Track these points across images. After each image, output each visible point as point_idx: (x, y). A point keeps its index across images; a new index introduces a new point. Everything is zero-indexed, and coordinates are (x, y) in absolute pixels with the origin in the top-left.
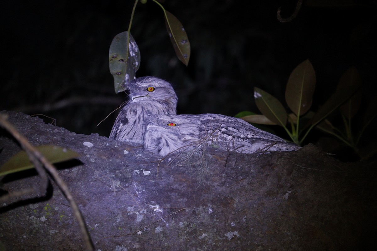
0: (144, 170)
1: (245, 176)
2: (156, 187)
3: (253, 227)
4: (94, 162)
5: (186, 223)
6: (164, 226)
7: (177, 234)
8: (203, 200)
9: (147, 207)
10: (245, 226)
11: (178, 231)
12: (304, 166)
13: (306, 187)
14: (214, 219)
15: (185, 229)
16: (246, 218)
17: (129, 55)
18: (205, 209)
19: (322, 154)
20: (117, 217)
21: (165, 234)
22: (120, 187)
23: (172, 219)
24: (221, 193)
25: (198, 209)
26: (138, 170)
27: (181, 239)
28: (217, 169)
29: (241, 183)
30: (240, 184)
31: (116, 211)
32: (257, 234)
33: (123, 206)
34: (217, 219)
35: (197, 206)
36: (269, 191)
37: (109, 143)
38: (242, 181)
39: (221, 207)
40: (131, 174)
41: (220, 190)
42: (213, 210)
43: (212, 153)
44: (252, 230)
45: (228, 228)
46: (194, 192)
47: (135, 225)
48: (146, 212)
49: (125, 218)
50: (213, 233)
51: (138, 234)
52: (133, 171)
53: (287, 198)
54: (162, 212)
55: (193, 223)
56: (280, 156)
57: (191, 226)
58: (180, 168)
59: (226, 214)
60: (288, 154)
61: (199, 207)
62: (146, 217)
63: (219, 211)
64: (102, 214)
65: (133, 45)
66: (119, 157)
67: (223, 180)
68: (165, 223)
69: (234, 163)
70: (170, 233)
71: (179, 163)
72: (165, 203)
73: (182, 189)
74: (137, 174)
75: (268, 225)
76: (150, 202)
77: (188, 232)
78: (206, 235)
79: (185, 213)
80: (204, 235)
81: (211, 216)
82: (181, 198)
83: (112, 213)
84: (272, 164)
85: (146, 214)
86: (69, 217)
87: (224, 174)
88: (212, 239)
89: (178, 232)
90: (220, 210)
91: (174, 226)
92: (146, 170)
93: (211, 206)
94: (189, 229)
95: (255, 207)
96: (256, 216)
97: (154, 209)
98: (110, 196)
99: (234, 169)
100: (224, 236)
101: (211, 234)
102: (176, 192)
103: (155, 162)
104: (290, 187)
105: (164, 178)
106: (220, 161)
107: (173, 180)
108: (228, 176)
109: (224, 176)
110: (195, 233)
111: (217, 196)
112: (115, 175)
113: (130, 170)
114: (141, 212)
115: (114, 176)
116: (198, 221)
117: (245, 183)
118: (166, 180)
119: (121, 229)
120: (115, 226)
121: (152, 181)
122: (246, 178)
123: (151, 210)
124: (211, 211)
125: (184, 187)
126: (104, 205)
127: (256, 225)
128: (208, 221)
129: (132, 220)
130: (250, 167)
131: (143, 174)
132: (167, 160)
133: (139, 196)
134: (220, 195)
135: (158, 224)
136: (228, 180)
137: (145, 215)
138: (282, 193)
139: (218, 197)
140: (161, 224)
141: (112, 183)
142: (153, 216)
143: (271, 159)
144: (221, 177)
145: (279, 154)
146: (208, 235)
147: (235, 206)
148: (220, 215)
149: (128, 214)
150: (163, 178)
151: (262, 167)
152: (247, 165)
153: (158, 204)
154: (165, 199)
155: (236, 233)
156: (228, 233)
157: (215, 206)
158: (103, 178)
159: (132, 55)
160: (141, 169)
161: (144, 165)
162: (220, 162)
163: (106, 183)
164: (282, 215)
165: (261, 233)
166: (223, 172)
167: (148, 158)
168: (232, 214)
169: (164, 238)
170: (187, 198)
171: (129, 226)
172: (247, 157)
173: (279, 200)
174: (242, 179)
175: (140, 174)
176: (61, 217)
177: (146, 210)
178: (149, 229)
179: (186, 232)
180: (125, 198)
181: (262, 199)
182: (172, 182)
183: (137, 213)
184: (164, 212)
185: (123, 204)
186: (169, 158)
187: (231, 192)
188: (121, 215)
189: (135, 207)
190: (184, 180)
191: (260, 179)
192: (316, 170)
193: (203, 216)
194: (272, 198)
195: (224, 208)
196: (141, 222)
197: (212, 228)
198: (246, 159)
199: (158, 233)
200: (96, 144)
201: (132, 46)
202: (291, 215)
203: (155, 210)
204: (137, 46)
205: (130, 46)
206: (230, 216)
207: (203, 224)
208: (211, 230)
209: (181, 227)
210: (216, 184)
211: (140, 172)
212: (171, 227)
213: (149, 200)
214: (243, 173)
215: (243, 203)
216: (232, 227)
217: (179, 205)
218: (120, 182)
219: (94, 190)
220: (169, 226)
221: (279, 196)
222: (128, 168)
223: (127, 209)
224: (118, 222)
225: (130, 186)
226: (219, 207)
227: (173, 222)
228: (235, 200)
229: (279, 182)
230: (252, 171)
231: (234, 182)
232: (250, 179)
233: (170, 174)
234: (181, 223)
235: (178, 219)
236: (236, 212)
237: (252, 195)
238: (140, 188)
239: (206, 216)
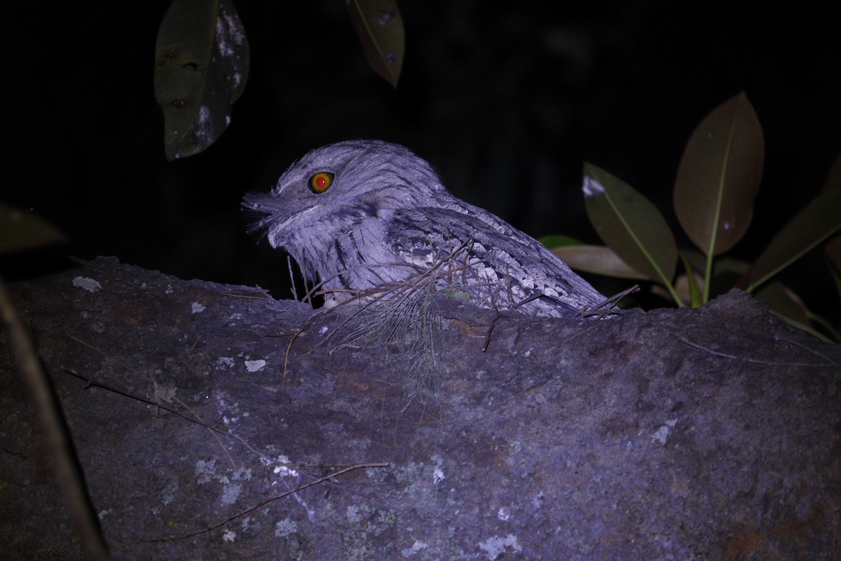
0: (248, 357)
1: (542, 378)
2: (281, 406)
3: (561, 523)
4: (103, 333)
5: (367, 508)
6: (300, 517)
7: (340, 541)
8: (419, 444)
9: (253, 463)
10: (540, 519)
11: (343, 532)
12: (716, 350)
13: (719, 408)
14: (448, 500)
15: (362, 525)
16: (542, 498)
17: (216, 50)
18: (422, 470)
19: (771, 321)
20: (164, 491)
21: (304, 542)
22: (175, 403)
23: (327, 497)
24: (472, 426)
25: (403, 469)
26: (230, 357)
27: (351, 555)
28: (461, 357)
29: (529, 397)
30: (526, 400)
31: (163, 473)
32: (575, 543)
33: (182, 459)
34: (456, 499)
35: (401, 461)
36: (612, 420)
37: (147, 283)
38: (532, 391)
39: (470, 464)
40: (209, 367)
41: (467, 418)
42: (445, 474)
43: (448, 312)
44: (560, 533)
45: (487, 526)
46: (393, 421)
47: (217, 513)
48: (250, 476)
49: (187, 494)
50: (444, 539)
51: (226, 540)
52: (216, 359)
53: (663, 440)
54: (296, 477)
55: (388, 511)
56: (645, 322)
57: (381, 519)
58: (354, 355)
59: (483, 484)
60: (670, 316)
61: (406, 465)
62: (250, 491)
63: (463, 477)
64: (121, 480)
65: (231, 24)
66: (177, 321)
67: (479, 388)
68: (304, 507)
69: (510, 342)
70: (320, 538)
71: (351, 339)
72: (306, 452)
73: (356, 412)
74: (228, 367)
75: (605, 517)
76: (264, 448)
77: (371, 536)
78: (425, 546)
79: (365, 480)
80: (418, 545)
81: (440, 490)
82: (354, 437)
83: (149, 477)
84: (621, 345)
85: (249, 482)
86: (24, 490)
87: (481, 372)
88: (442, 556)
89: (342, 535)
90: (467, 474)
91: (331, 517)
92: (255, 357)
93: (440, 462)
94: (375, 527)
95: (570, 467)
96: (571, 492)
97: (274, 468)
98: (147, 427)
99: (511, 357)
100: (477, 549)
101: (439, 542)
102: (340, 422)
103: (281, 336)
104: (673, 410)
105: (306, 381)
106: (469, 335)
107: (332, 388)
108: (492, 376)
109: (481, 377)
110: (393, 538)
111: (458, 434)
112: (164, 370)
113: (209, 358)
114: (236, 476)
115: (159, 371)
116: (403, 505)
117: (541, 398)
118: (311, 386)
119: (176, 525)
120: (158, 515)
121: (271, 389)
122: (545, 383)
123: (264, 471)
124: (441, 475)
125: (363, 407)
126: (127, 455)
127: (572, 517)
128: (430, 505)
129: (207, 499)
130: (556, 353)
131: (246, 367)
132: (316, 332)
133: (230, 431)
134: (466, 432)
135: (285, 511)
136: (494, 389)
137: (246, 484)
138: (649, 425)
139: (463, 437)
140: (293, 510)
141: (153, 391)
142: (270, 489)
143: (621, 330)
144: (472, 379)
145: (644, 317)
146: (431, 546)
147: (510, 461)
148: (465, 488)
149: (196, 481)
150: (302, 380)
151: (592, 354)
152: (548, 348)
153: (285, 454)
154: (306, 441)
155: (512, 540)
156: (488, 541)
157: (452, 463)
158: (128, 377)
159: (226, 52)
160: (240, 355)
161: (247, 345)
162: (470, 338)
163: (135, 390)
164: (648, 491)
165: (586, 542)
166: (478, 367)
167: (262, 326)
168: (502, 487)
169: (301, 554)
170: (373, 438)
171: (199, 515)
172: (548, 326)
173: (640, 447)
174: (533, 387)
175: (235, 369)
177: (250, 470)
178: (258, 525)
179: (367, 536)
180: (191, 436)
181: (591, 443)
182: (330, 393)
183: (225, 480)
184: (303, 477)
185: (184, 454)
186: (323, 325)
187: (501, 424)
188: (176, 484)
189: (218, 463)
190: (364, 387)
191: (587, 387)
192: (751, 360)
193: (417, 490)
194: (618, 441)
195: (480, 469)
196: (233, 505)
197: (443, 524)
198: (547, 331)
199: (282, 537)
200: (109, 283)
201: (226, 26)
202: (673, 490)
203: (277, 470)
204: (242, 28)
205: (219, 25)
206: (496, 491)
207: (416, 513)
208: (439, 529)
209: (351, 520)
210: (456, 399)
211: (236, 363)
212: (323, 521)
213: (259, 442)
214: (537, 368)
215: (534, 454)
216: (501, 524)
217: (346, 457)
218: (176, 389)
219: (100, 410)
220: (316, 516)
221: (639, 434)
222: (202, 352)
223: (195, 467)
224: (168, 505)
225: (205, 402)
226: (464, 463)
227: (329, 506)
228: (512, 445)
229: (643, 395)
230: (565, 364)
231: (510, 394)
232: (558, 384)
233: (323, 370)
234: (353, 509)
235: (342, 498)
236: (515, 481)
237: (561, 432)
238: (234, 409)
239: (424, 490)
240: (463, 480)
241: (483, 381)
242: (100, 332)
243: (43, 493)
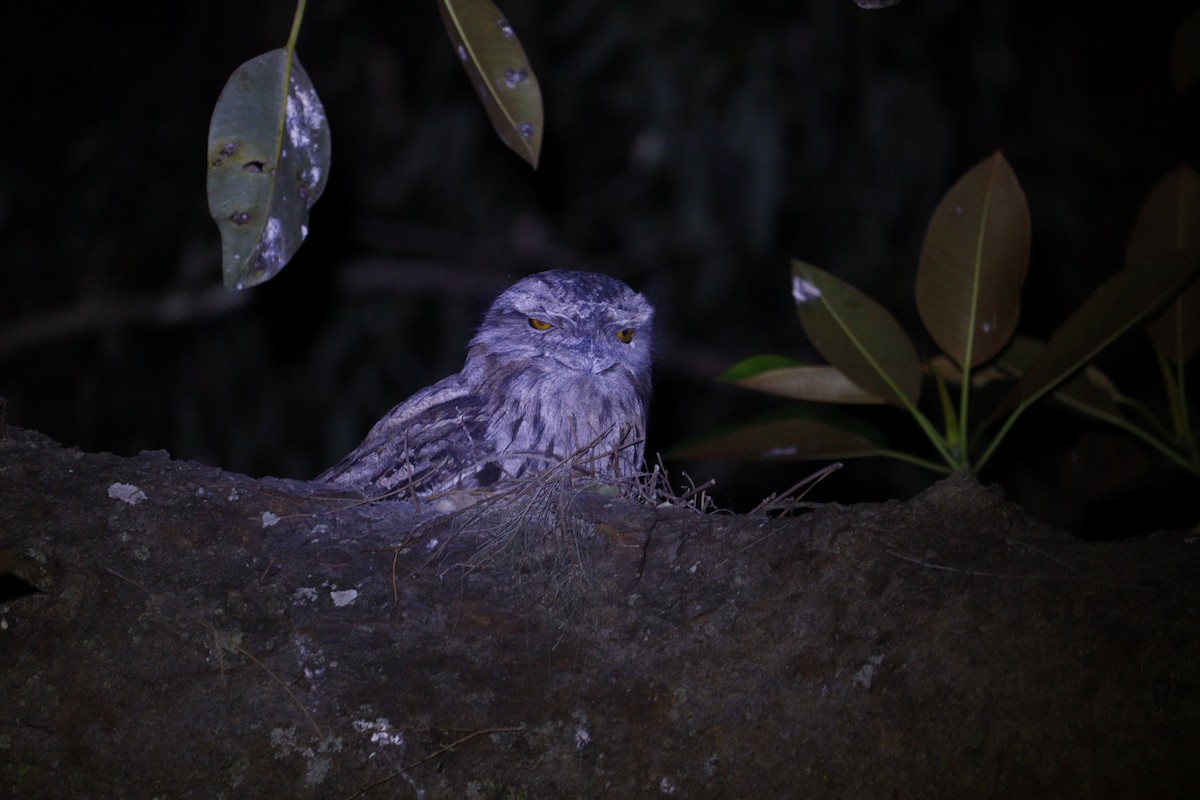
0: (334, 587)
1: (712, 603)
2: (378, 651)
4: (148, 560)
5: (492, 784)
8: (556, 696)
9: (345, 729)
10: (713, 790)
12: (932, 561)
14: (596, 769)
16: (716, 762)
18: (561, 730)
19: (1004, 513)
20: (231, 770)
22: (240, 653)
23: (440, 770)
24: (624, 669)
25: (536, 730)
26: (311, 587)
28: (608, 576)
30: (692, 632)
33: (253, 727)
34: (606, 767)
35: (534, 719)
36: (802, 657)
37: (205, 487)
38: (700, 620)
39: (623, 720)
40: (286, 605)
41: (618, 659)
42: (590, 735)
43: (591, 515)
46: (522, 665)
47: (300, 795)
48: (340, 747)
49: (261, 772)
52: (293, 591)
53: (867, 683)
54: (399, 746)
55: (518, 786)
56: (842, 523)
58: (472, 578)
59: (640, 746)
60: (873, 514)
61: (541, 725)
62: (341, 767)
63: (614, 738)
64: (176, 757)
66: (244, 539)
67: (632, 617)
68: (411, 785)
69: (671, 554)
72: (412, 712)
73: (475, 656)
74: (309, 601)
75: (797, 785)
76: (358, 709)
79: (488, 746)
81: (584, 757)
82: (473, 690)
83: (212, 751)
84: (812, 555)
85: (340, 755)
86: (53, 774)
87: (635, 596)
90: (618, 734)
91: (446, 796)
92: (344, 586)
93: (584, 720)
95: (751, 721)
96: (753, 754)
97: (372, 735)
98: (207, 687)
99: (672, 573)
102: (454, 670)
104: (879, 643)
105: (410, 616)
106: (621, 544)
107: (444, 624)
108: (649, 602)
109: (635, 603)
111: (606, 682)
112: (226, 611)
113: (285, 590)
114: (323, 747)
115: (220, 611)
116: (538, 778)
117: (711, 629)
118: (417, 622)
121: (365, 628)
122: (716, 609)
123: (359, 740)
124: (585, 736)
125: (484, 648)
126: (182, 724)
127: (755, 786)
128: (573, 776)
129: (287, 778)
130: (730, 567)
131: (332, 600)
132: (423, 546)
133: (314, 688)
134: (617, 677)
135: (387, 790)
136: (651, 619)
137: (336, 758)
138: (849, 664)
139: (612, 685)
140: (396, 788)
141: (213, 638)
142: (366, 763)
143: (811, 534)
144: (623, 605)
145: (841, 516)
147: (674, 715)
148: (617, 752)
149: (272, 755)
150: (405, 615)
151: (775, 567)
152: (719, 561)
153: (385, 717)
154: (412, 698)
157: (599, 720)
158: (181, 620)
160: (324, 584)
161: (333, 568)
162: (621, 548)
163: (190, 638)
164: (850, 750)
166: (631, 588)
167: (354, 542)
168: (665, 749)
170: (497, 690)
172: (720, 529)
173: (839, 692)
174: (700, 615)
175: (317, 603)
176: (22, 772)
177: (340, 739)
180: (264, 696)
181: (777, 689)
182: (441, 630)
183: (310, 752)
184: (408, 745)
185: (255, 720)
186: (431, 536)
187: (661, 665)
188: (246, 760)
189: (299, 730)
190: (485, 621)
191: (769, 614)
192: (976, 573)
193: (555, 758)
194: (811, 685)
195: (635, 727)
196: (321, 786)
198: (719, 536)
200: (156, 489)
202: (882, 748)
206: (657, 756)
207: (555, 787)
210: (604, 633)
211: (320, 595)
213: (351, 702)
214: (706, 589)
215: (703, 704)
216: (666, 797)
217: (463, 716)
218: (242, 634)
219: (146, 665)
220: (427, 796)
221: (837, 675)
222: (275, 582)
223: (269, 736)
224: (237, 787)
225: (281, 650)
226: (615, 720)
227: (443, 783)
228: (676, 694)
229: (839, 622)
230: (740, 583)
231: (672, 625)
232: (732, 611)
233: (432, 599)
234: (473, 786)
235: (460, 772)
236: (680, 741)
237: (737, 675)
238: (318, 657)
239: (565, 756)
240: (614, 742)
241: (637, 608)
242: (144, 559)
243: (76, 778)
